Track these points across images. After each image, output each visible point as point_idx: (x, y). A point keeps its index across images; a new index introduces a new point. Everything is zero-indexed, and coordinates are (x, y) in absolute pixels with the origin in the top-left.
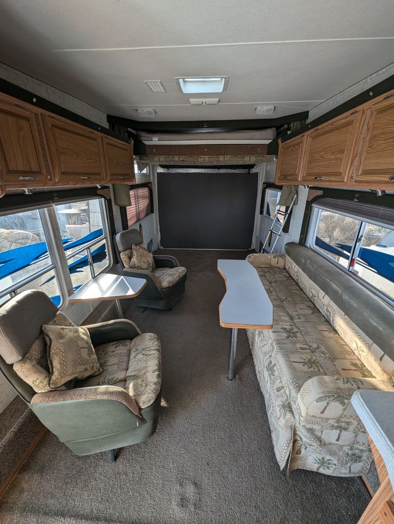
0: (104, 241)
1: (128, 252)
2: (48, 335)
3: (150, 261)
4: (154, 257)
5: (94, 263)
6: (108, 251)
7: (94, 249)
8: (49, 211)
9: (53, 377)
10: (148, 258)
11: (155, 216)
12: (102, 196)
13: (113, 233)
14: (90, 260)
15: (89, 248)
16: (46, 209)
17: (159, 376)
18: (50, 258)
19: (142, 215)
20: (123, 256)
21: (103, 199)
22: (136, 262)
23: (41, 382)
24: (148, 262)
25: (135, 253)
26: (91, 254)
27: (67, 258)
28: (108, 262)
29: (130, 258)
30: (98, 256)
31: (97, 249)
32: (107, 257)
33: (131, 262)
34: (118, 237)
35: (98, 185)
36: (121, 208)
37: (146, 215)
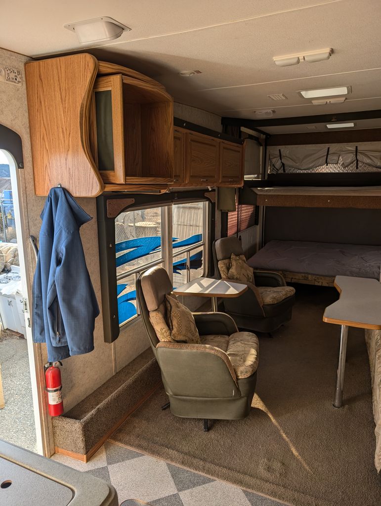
0: (202, 248)
1: (226, 261)
2: (169, 302)
3: (250, 276)
4: (254, 273)
5: (191, 268)
6: (205, 259)
7: (193, 253)
8: (168, 209)
9: (173, 331)
10: (248, 271)
11: (258, 228)
12: (208, 199)
13: (212, 239)
14: (188, 264)
15: (189, 251)
16: (166, 207)
17: (256, 359)
18: (161, 252)
19: (244, 226)
20: (221, 265)
21: (207, 202)
22: (235, 273)
23: (165, 331)
24: (248, 276)
25: (234, 263)
26: (190, 258)
27: (173, 255)
28: (202, 271)
29: (228, 269)
30: (195, 263)
31: (195, 255)
32: (202, 267)
33: (230, 272)
34: (218, 243)
35: (209, 187)
36: (222, 213)
37: (249, 226)
